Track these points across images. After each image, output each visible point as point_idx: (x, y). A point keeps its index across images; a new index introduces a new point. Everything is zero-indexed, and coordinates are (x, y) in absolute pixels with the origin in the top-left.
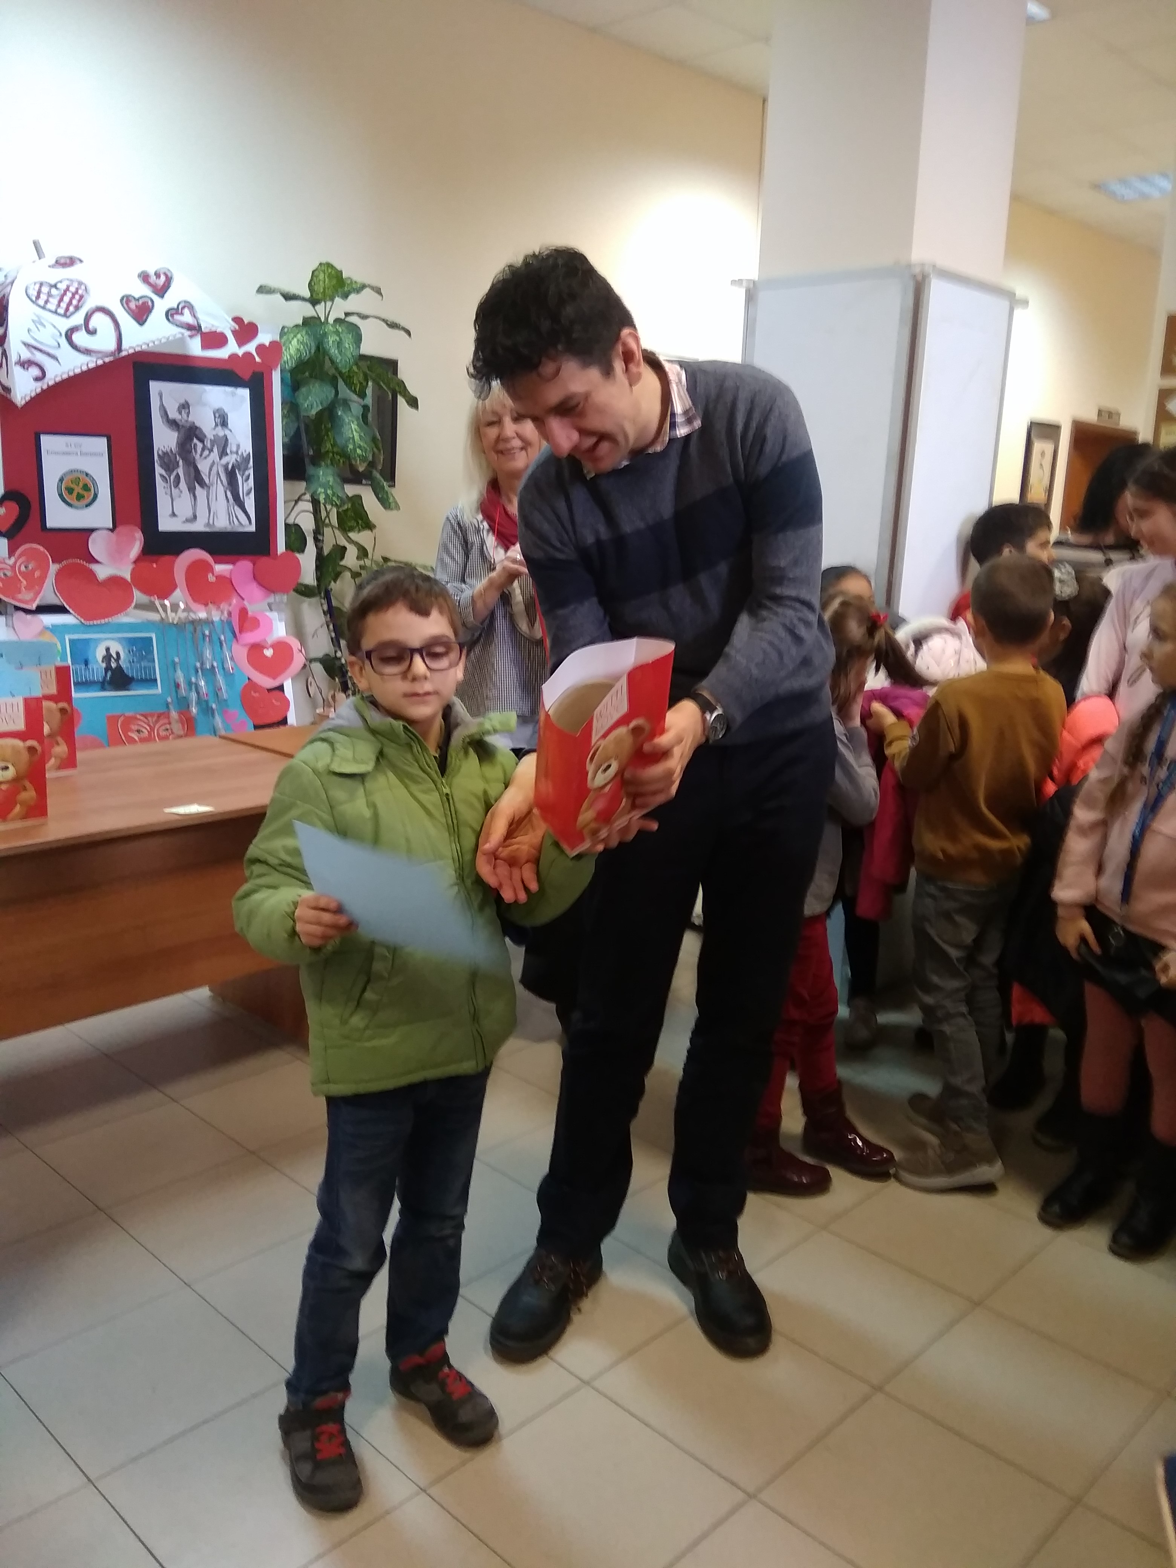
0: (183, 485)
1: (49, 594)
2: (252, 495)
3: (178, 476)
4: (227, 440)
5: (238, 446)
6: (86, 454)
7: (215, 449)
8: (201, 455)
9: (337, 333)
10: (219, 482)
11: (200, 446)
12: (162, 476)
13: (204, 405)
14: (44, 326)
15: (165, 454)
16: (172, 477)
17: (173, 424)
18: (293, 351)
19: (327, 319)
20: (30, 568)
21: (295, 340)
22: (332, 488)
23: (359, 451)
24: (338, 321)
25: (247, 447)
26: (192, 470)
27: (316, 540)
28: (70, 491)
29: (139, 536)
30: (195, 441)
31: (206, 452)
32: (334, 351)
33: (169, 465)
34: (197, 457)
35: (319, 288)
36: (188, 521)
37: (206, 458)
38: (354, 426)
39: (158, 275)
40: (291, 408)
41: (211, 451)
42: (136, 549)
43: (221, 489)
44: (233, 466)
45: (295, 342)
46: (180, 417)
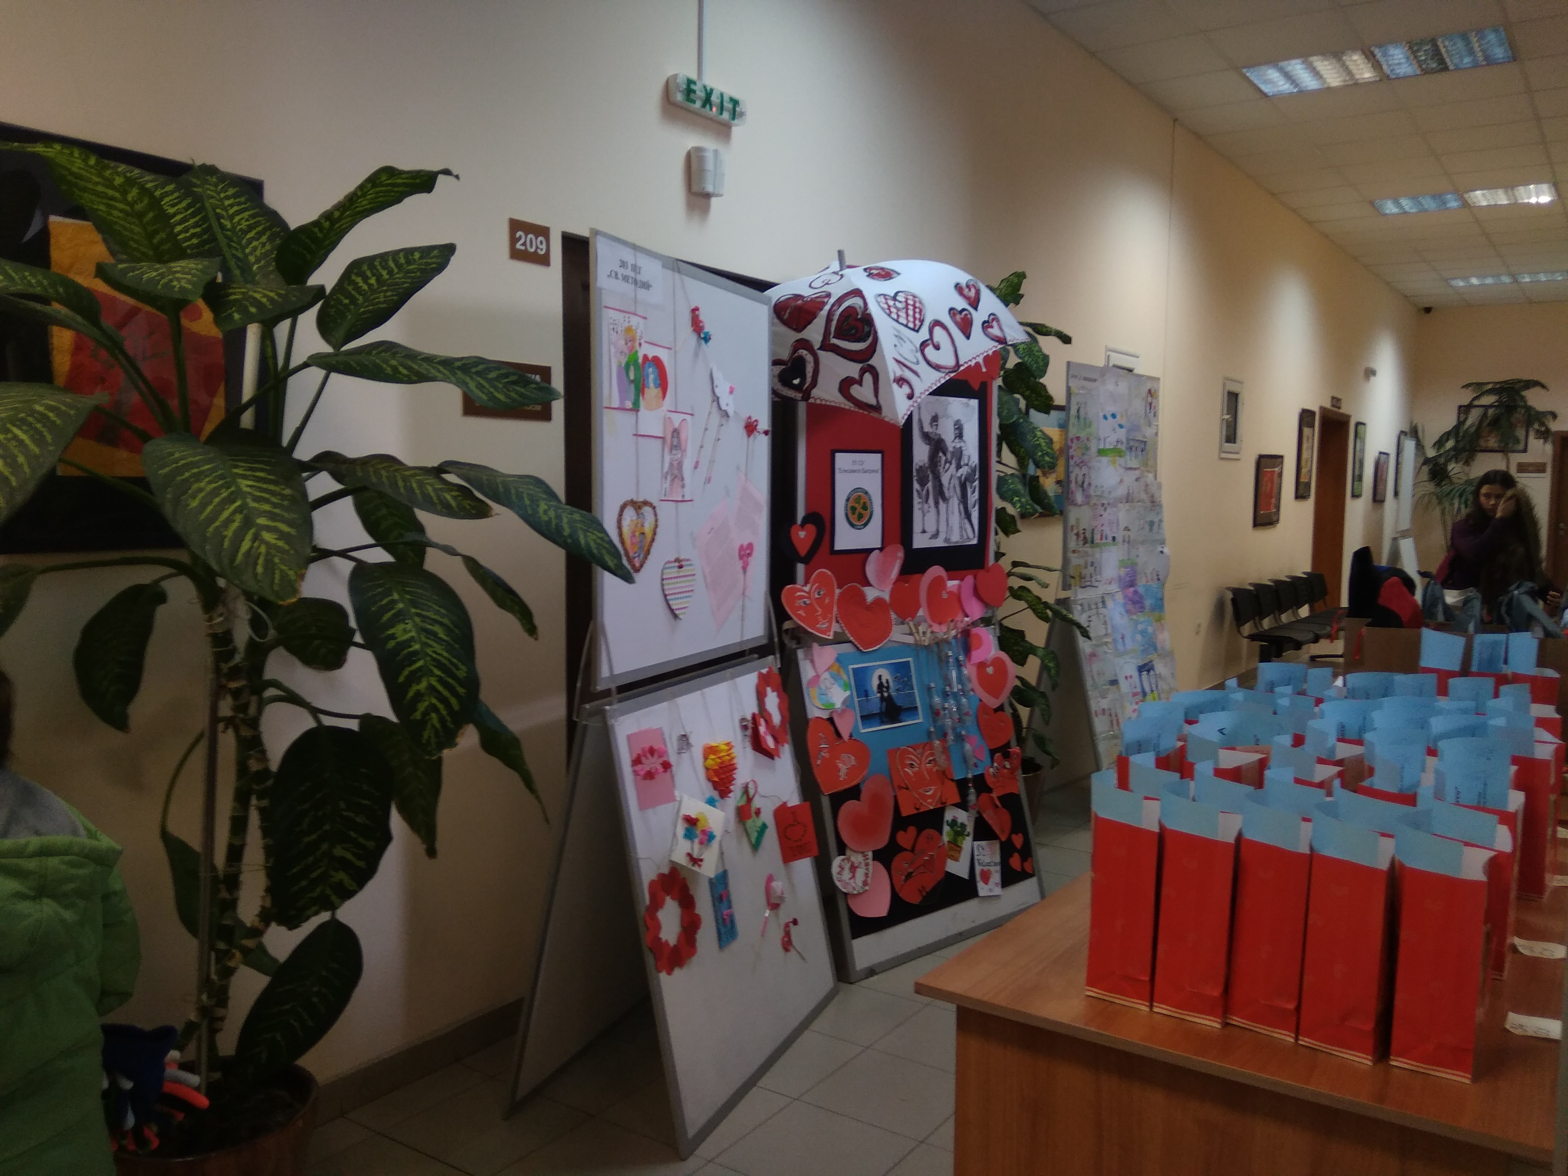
0: (931, 501)
1: (836, 623)
3: (928, 491)
4: (961, 452)
5: (969, 458)
6: (866, 471)
7: (954, 462)
8: (944, 468)
10: (955, 494)
12: (918, 491)
13: (948, 417)
14: (905, 342)
15: (921, 468)
16: (924, 492)
17: (926, 437)
20: (822, 593)
25: (975, 459)
26: (938, 484)
28: (853, 510)
29: (899, 555)
30: (941, 454)
31: (948, 465)
33: (922, 479)
34: (941, 471)
36: (935, 536)
37: (947, 471)
39: (969, 287)
41: (951, 463)
42: (896, 569)
43: (956, 503)
44: (965, 479)
46: (931, 431)
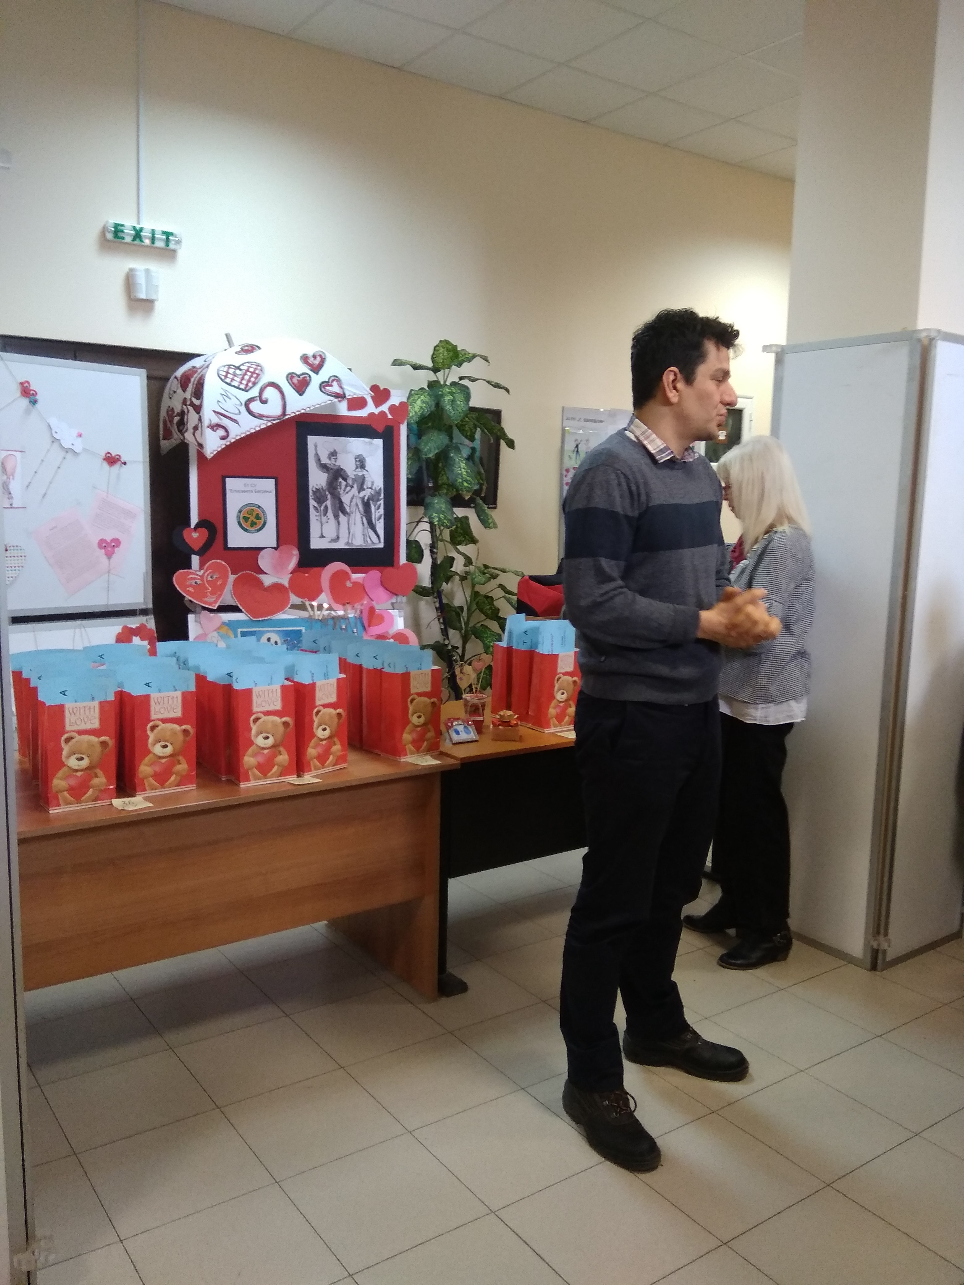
0: (330, 514)
1: (228, 598)
2: (382, 520)
3: (326, 507)
4: (364, 478)
5: (373, 483)
6: (259, 492)
7: (355, 486)
8: (344, 490)
9: (452, 394)
10: (357, 510)
11: (344, 483)
12: (314, 507)
13: (347, 452)
14: (230, 399)
15: (318, 490)
16: (322, 507)
17: (324, 467)
18: (417, 408)
19: (445, 382)
20: (215, 577)
21: (419, 399)
22: (443, 512)
23: (465, 484)
24: (454, 384)
26: (337, 502)
27: (432, 552)
28: (246, 519)
29: (296, 552)
30: (340, 480)
31: (349, 488)
32: (448, 408)
33: (320, 498)
34: (342, 492)
35: (439, 360)
36: (333, 541)
37: (347, 493)
38: (463, 465)
39: (314, 357)
40: (414, 452)
41: (352, 487)
42: (293, 563)
43: (358, 516)
44: (369, 499)
45: (419, 402)
46: (329, 462)
